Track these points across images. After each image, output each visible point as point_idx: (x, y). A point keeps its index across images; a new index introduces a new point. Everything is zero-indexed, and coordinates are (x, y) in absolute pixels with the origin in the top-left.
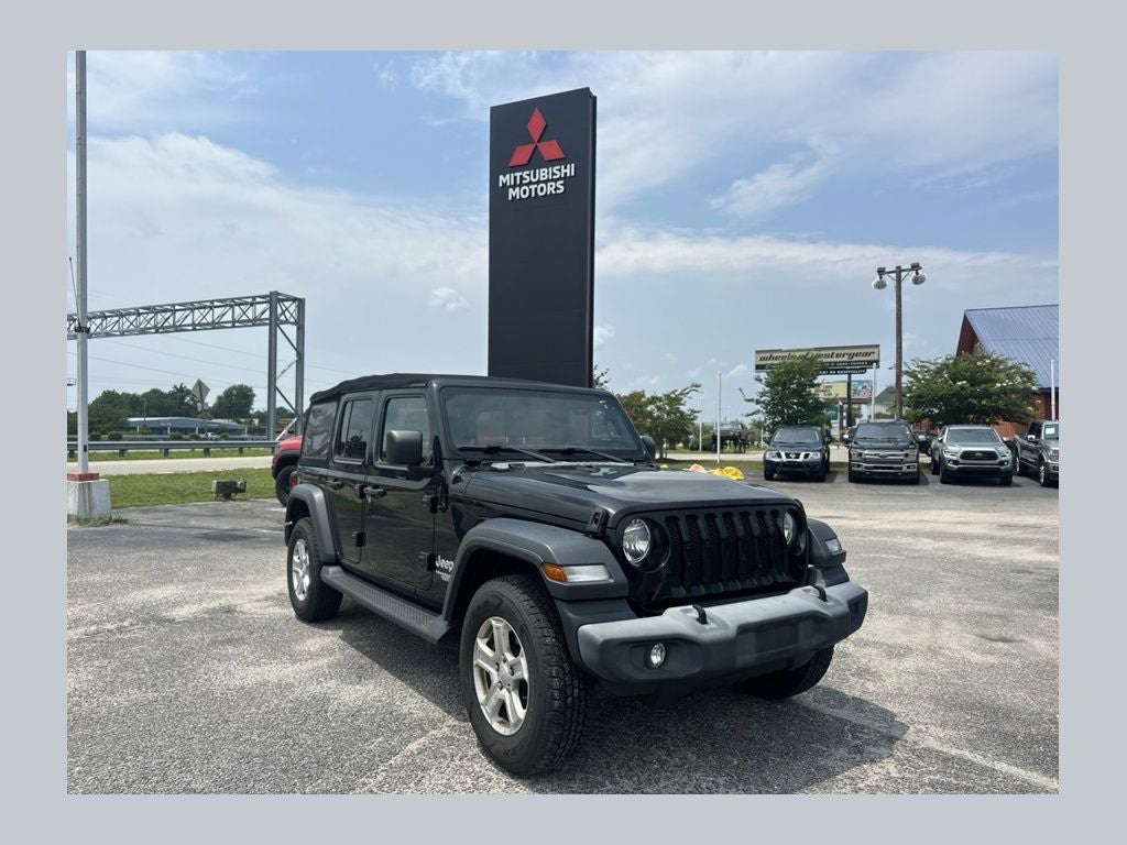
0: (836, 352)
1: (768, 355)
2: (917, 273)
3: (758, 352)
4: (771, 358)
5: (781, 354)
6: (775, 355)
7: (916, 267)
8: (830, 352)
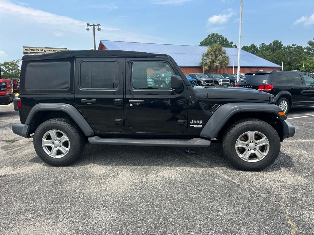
0: (53, 49)
1: (28, 49)
2: (99, 27)
3: (23, 47)
4: (29, 50)
5: (33, 49)
6: (31, 49)
7: (99, 25)
8: (51, 49)
